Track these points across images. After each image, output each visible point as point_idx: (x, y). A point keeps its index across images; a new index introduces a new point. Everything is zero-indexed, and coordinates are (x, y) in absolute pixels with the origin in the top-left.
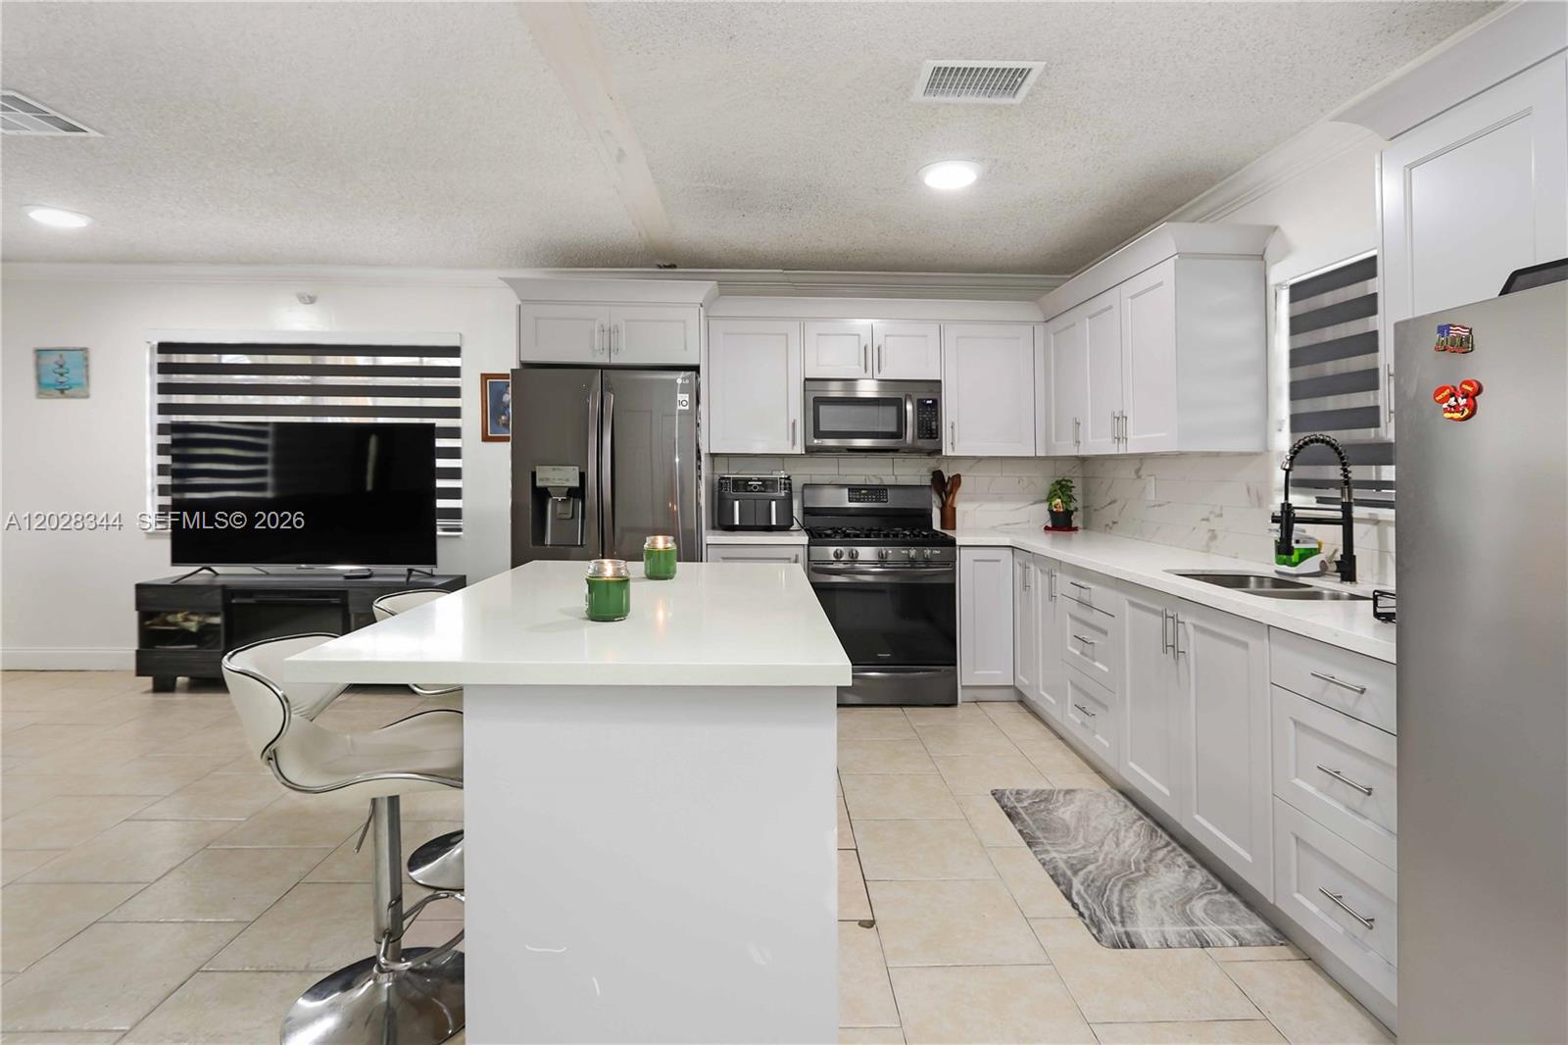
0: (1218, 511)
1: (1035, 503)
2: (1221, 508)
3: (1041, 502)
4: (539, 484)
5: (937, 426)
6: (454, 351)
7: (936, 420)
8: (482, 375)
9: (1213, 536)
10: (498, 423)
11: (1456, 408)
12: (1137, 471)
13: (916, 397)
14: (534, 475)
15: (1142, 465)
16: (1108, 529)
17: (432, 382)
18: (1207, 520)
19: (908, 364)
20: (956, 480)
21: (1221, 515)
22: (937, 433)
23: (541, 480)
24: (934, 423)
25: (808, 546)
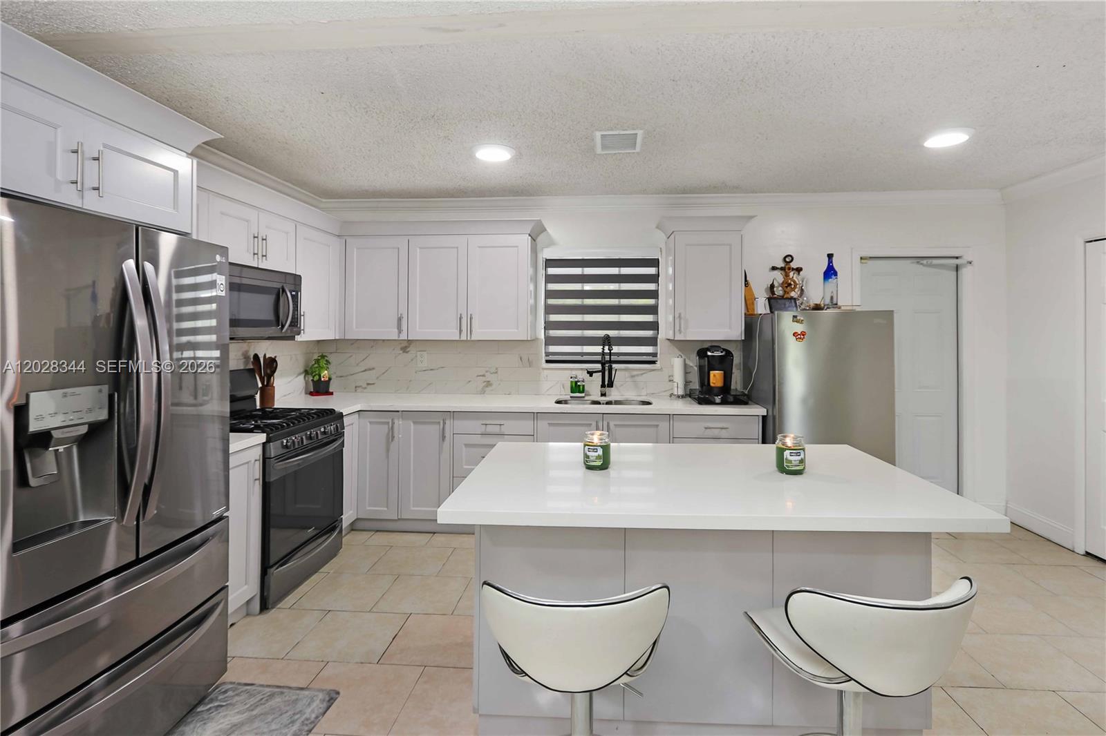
0: (494, 370)
1: (297, 377)
2: (497, 369)
3: (300, 374)
9: (489, 384)
11: (800, 338)
12: (406, 347)
14: (22, 411)
15: (410, 344)
16: (359, 390)
18: (484, 376)
21: (496, 373)
25: (264, 443)
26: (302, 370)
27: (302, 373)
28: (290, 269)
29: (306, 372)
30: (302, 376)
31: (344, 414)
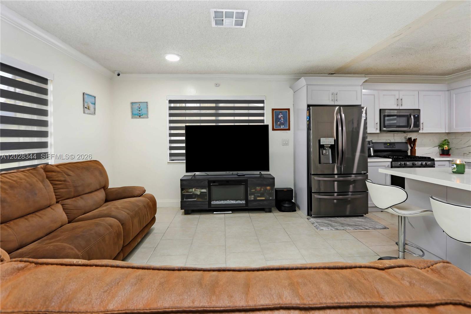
1: (434, 147)
3: (436, 146)
4: (321, 144)
5: (419, 123)
6: (262, 102)
7: (419, 122)
8: (272, 109)
10: (277, 125)
13: (413, 114)
14: (319, 141)
17: (257, 112)
19: (408, 104)
20: (415, 140)
22: (419, 126)
23: (322, 142)
24: (418, 122)
25: (391, 162)
26: (437, 145)
27: (437, 146)
28: (416, 107)
29: (440, 146)
30: (438, 147)
31: (435, 160)
